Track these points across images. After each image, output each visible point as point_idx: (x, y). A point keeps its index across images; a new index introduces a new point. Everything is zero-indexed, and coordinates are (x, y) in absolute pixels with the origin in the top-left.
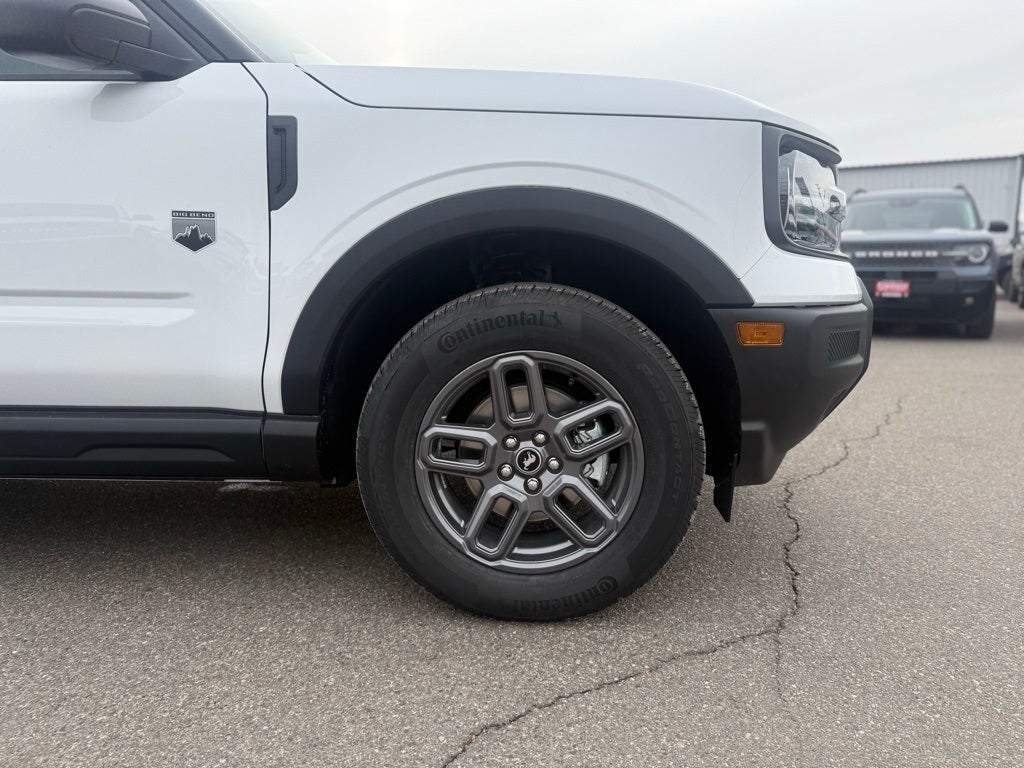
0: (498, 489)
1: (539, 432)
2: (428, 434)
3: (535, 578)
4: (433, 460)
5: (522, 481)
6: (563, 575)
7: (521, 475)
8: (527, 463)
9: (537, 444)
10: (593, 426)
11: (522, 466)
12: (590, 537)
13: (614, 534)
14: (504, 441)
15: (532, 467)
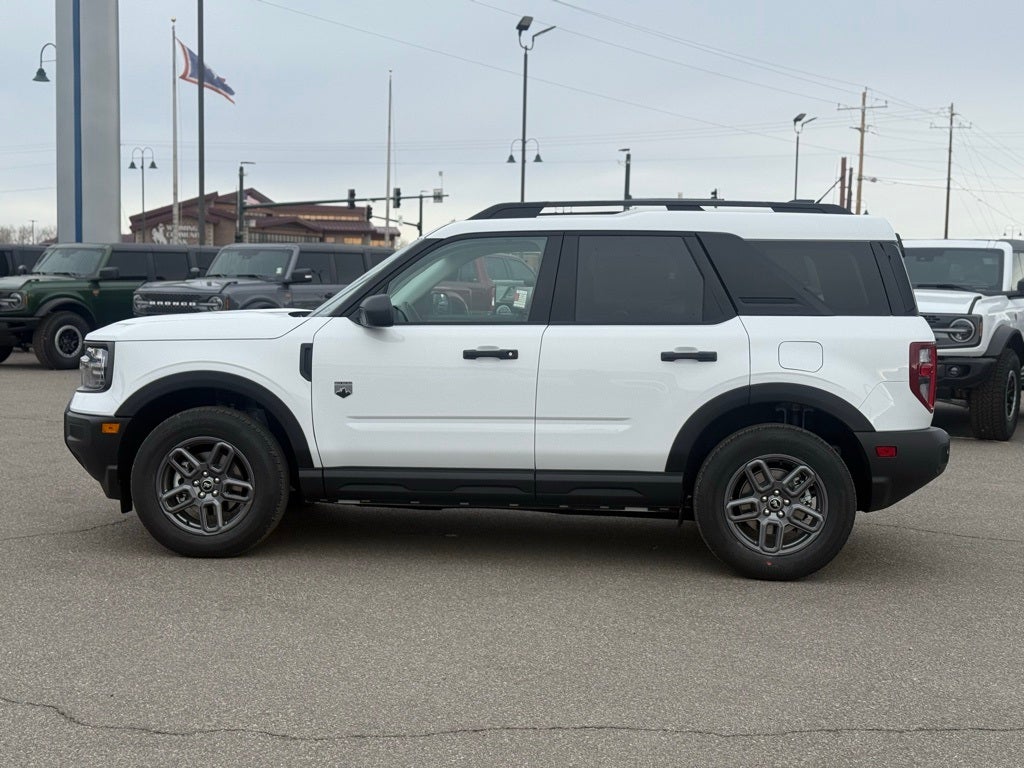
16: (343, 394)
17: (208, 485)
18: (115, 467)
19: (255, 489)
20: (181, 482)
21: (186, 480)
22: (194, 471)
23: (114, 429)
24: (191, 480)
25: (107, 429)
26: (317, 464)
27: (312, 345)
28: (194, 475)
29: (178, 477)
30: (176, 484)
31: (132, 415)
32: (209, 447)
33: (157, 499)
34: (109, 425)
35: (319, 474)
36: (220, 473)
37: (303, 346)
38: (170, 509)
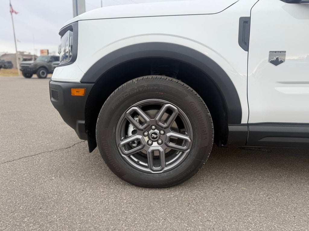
16: (276, 62)
17: (155, 136)
18: (83, 122)
19: (193, 140)
20: (134, 132)
21: (138, 131)
22: (145, 125)
23: (81, 93)
24: (142, 132)
25: (75, 93)
26: (244, 121)
27: (249, 18)
28: (145, 128)
29: (131, 128)
30: (130, 133)
31: (94, 81)
32: (158, 107)
33: (117, 146)
34: (77, 90)
35: (245, 129)
36: (166, 128)
37: (241, 19)
38: (126, 152)
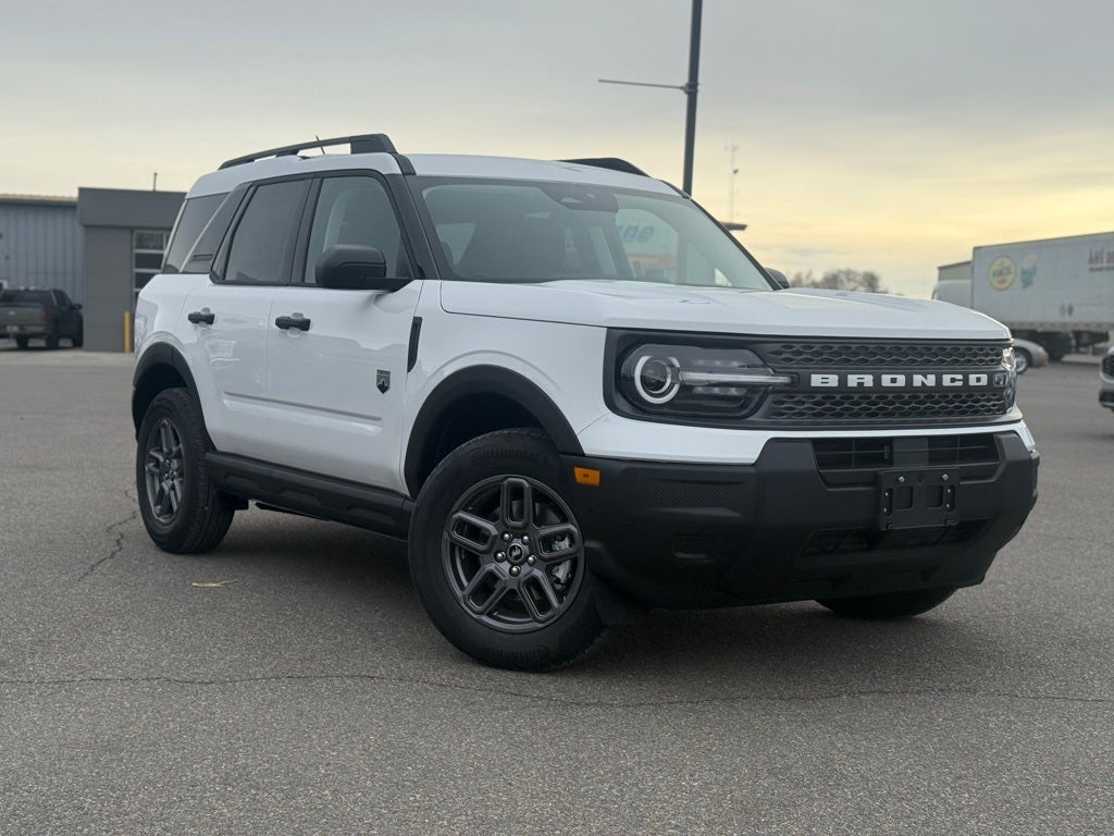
0: (491, 567)
1: (526, 535)
2: (455, 516)
3: (500, 634)
4: (456, 535)
5: (509, 566)
6: (517, 637)
7: (509, 561)
8: (514, 554)
9: (524, 543)
10: (563, 540)
11: (511, 555)
12: (541, 617)
13: (555, 618)
14: (502, 535)
15: (517, 557)
